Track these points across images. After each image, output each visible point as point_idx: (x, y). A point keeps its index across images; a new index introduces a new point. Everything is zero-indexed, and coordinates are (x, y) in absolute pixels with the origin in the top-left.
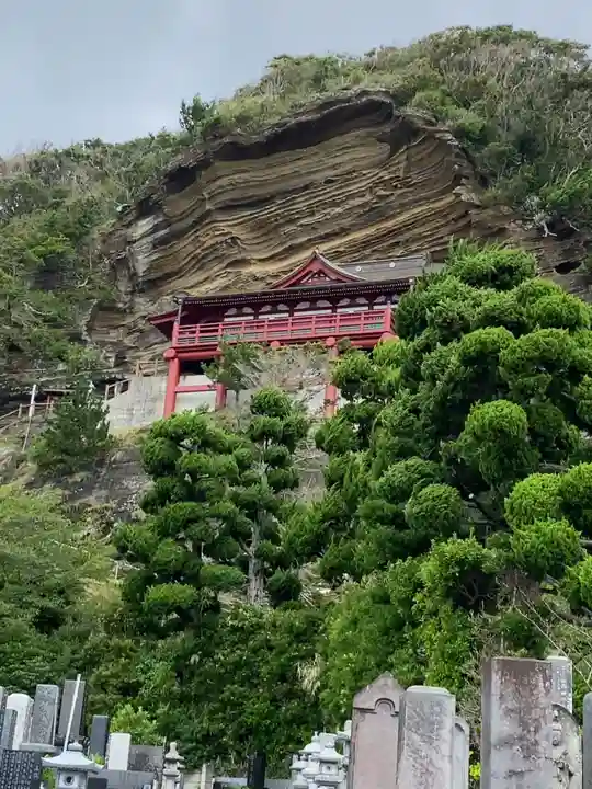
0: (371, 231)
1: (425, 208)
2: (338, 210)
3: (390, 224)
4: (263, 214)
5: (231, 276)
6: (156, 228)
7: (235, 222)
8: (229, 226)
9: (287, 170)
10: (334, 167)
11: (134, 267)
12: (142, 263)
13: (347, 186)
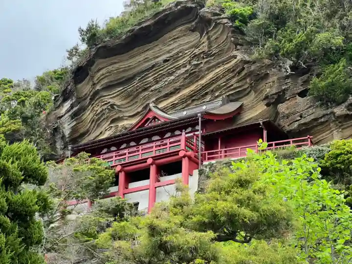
0: (193, 88)
1: (222, 68)
2: (172, 78)
3: (203, 82)
4: (130, 88)
5: (113, 129)
6: (72, 107)
7: (114, 95)
8: (111, 98)
9: (141, 58)
10: (169, 52)
11: (63, 132)
12: (67, 129)
13: (176, 62)
